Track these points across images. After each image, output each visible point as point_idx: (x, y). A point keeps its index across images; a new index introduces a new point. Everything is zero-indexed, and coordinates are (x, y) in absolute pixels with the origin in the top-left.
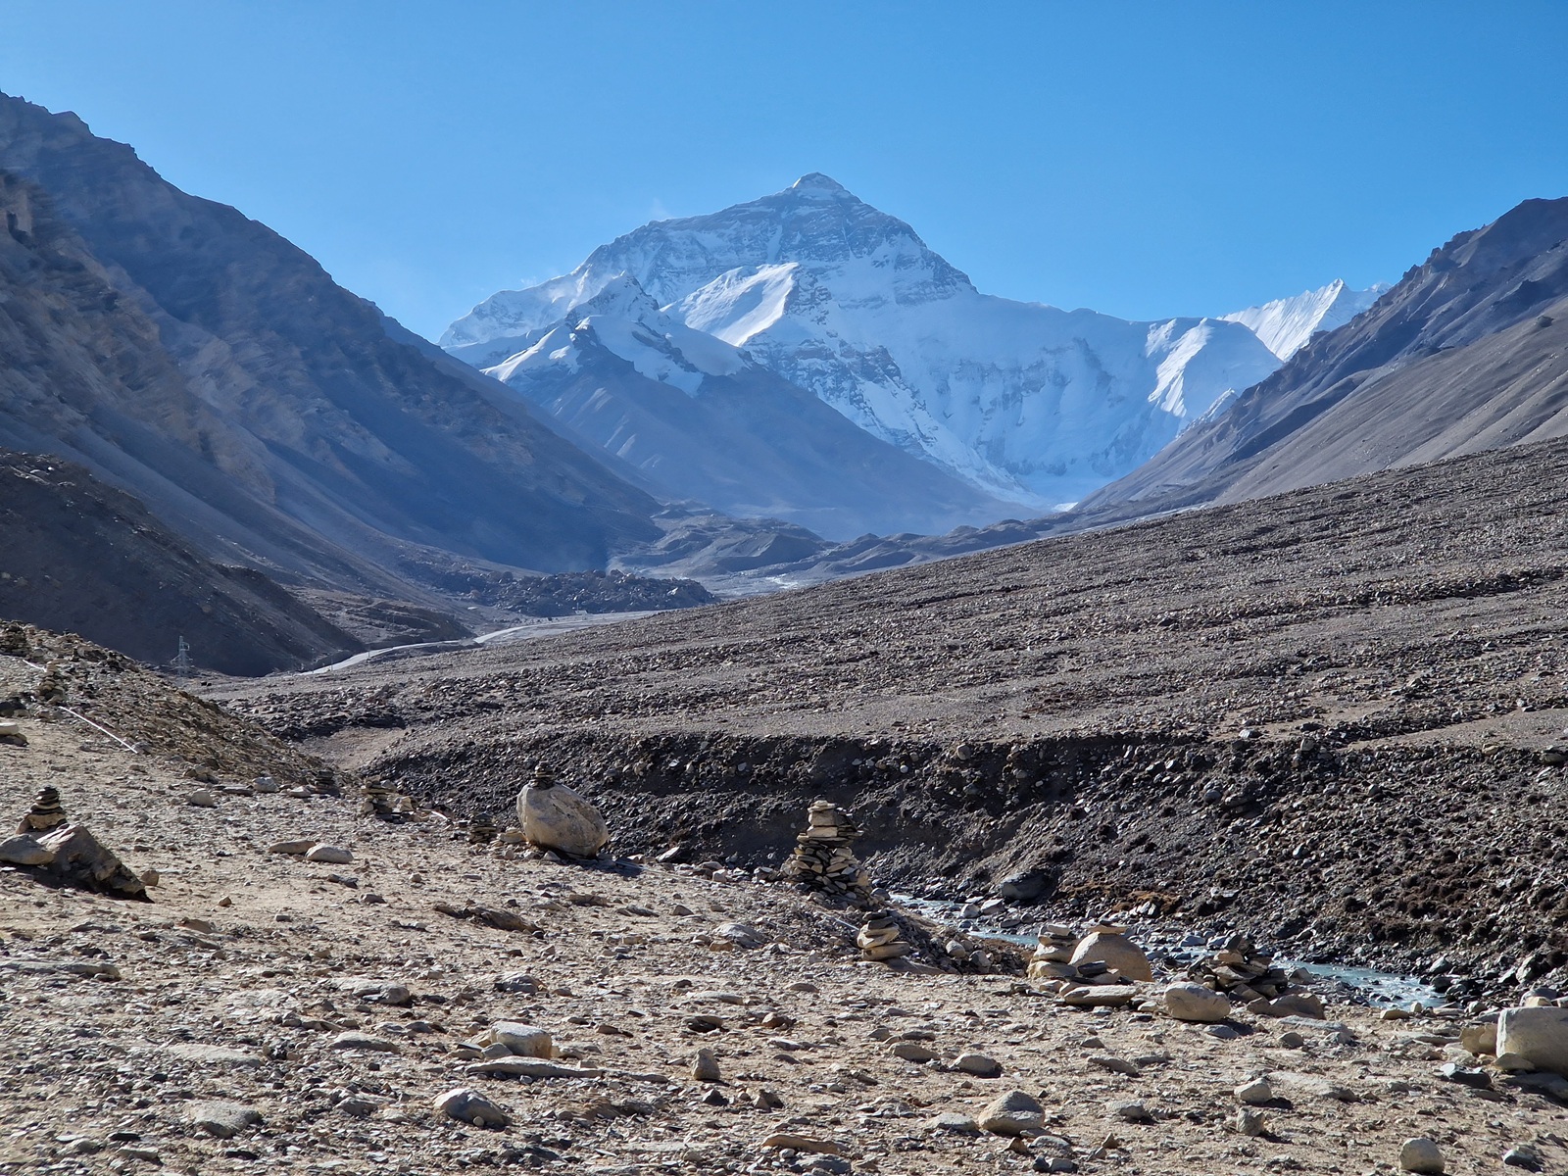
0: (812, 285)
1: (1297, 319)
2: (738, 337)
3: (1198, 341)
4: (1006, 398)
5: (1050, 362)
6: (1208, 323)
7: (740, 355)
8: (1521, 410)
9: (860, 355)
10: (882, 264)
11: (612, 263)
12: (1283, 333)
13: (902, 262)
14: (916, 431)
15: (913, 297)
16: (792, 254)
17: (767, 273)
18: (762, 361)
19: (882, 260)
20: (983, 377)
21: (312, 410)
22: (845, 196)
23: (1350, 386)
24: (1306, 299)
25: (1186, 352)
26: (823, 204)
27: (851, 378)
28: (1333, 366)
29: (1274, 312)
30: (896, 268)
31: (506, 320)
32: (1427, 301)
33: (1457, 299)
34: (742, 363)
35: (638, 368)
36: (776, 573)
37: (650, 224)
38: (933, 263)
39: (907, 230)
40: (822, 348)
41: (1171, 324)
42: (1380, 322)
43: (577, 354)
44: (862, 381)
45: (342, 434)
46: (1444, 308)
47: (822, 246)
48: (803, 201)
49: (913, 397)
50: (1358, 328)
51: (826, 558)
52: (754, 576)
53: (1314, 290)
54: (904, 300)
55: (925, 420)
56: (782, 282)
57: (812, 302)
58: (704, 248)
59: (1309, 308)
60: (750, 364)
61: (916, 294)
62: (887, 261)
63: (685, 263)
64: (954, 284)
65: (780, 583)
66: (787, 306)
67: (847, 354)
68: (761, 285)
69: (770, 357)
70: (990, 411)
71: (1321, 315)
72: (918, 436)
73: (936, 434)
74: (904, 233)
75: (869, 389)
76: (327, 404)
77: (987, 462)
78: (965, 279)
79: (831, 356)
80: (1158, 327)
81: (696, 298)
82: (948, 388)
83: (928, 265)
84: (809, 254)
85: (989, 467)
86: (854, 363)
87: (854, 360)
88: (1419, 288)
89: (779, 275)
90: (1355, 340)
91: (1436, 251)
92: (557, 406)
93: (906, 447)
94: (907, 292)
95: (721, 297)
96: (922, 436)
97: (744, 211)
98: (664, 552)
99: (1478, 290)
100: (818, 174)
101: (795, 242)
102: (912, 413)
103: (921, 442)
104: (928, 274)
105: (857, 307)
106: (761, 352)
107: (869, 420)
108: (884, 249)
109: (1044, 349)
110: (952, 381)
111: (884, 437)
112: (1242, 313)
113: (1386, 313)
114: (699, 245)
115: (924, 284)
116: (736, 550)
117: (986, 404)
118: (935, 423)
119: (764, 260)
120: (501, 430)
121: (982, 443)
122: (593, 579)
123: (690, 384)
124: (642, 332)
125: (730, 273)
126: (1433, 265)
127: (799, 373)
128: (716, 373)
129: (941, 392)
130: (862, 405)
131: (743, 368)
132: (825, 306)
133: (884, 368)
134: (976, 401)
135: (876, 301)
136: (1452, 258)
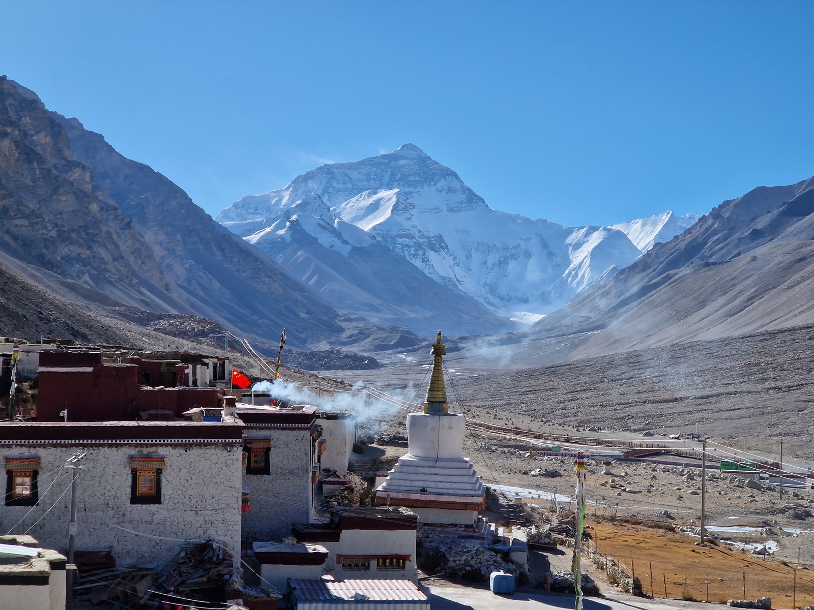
0: (405, 200)
1: (648, 229)
2: (367, 226)
3: (598, 238)
4: (500, 262)
5: (523, 245)
6: (605, 229)
7: (370, 237)
8: (737, 302)
9: (428, 238)
10: (441, 191)
11: (304, 184)
12: (641, 236)
13: (451, 190)
14: (454, 277)
15: (455, 209)
16: (395, 184)
17: (383, 194)
18: (379, 239)
19: (440, 189)
20: (489, 251)
21: (188, 266)
22: (423, 155)
23: (669, 277)
24: (653, 219)
25: (592, 243)
26: (412, 159)
27: (423, 249)
28: (662, 262)
29: (637, 225)
30: (447, 193)
31: (249, 210)
32: (709, 233)
33: (722, 233)
34: (370, 241)
35: (319, 241)
36: (401, 352)
37: (325, 165)
38: (467, 192)
39: (454, 174)
40: (409, 233)
41: (585, 229)
42: (686, 242)
43: (290, 233)
44: (429, 251)
45: (201, 277)
46: (716, 237)
47: (411, 181)
48: (402, 157)
49: (454, 260)
50: (675, 244)
51: (423, 347)
52: (391, 354)
53: (657, 215)
54: (451, 210)
55: (459, 272)
56: (390, 199)
57: (406, 209)
58: (351, 179)
59: (654, 224)
60: (375, 241)
61: (457, 207)
62: (443, 190)
63: (341, 186)
64: (477, 203)
65: (404, 358)
66: (392, 211)
67: (422, 237)
68: (380, 199)
69: (383, 237)
70: (492, 268)
71: (660, 228)
72: (455, 280)
73: (464, 279)
74: (452, 176)
75: (432, 255)
76: (193, 263)
77: (489, 295)
78: (483, 201)
79: (414, 237)
80: (579, 230)
81: (347, 204)
82: (471, 256)
83: (464, 192)
84: (404, 184)
85: (490, 297)
86: (425, 242)
87: (425, 240)
88: (705, 227)
89: (389, 195)
90: (673, 250)
91: (714, 209)
92: (279, 259)
93: (450, 285)
94: (453, 206)
95: (359, 205)
96: (457, 280)
97: (372, 161)
98: (347, 340)
99: (732, 230)
100: (411, 144)
101: (397, 178)
102: (453, 268)
103: (457, 283)
104: (464, 197)
105: (427, 212)
106: (379, 234)
107: (431, 271)
108: (442, 184)
109: (521, 238)
110: (473, 252)
111: (438, 280)
112: (621, 224)
113: (689, 237)
114: (349, 177)
115: (462, 202)
116: (381, 341)
117: (490, 265)
118: (464, 274)
119: (381, 186)
120: (269, 277)
121: (486, 285)
122: (329, 355)
123: (345, 250)
124: (322, 223)
125: (365, 193)
126: (712, 216)
127: (397, 245)
128: (357, 245)
129: (467, 257)
130: (428, 263)
131: (371, 243)
132: (411, 212)
133: (440, 245)
134: (485, 263)
135: (436, 210)
136: (721, 213)
